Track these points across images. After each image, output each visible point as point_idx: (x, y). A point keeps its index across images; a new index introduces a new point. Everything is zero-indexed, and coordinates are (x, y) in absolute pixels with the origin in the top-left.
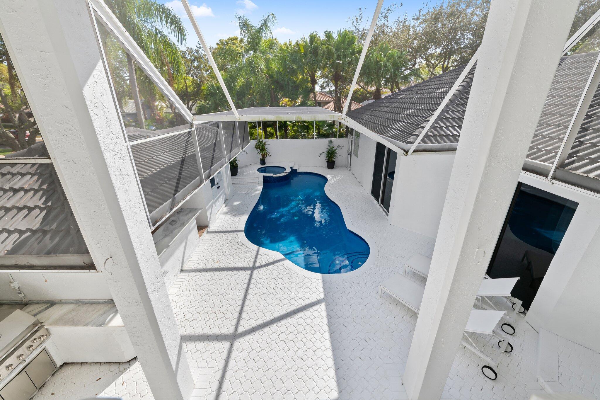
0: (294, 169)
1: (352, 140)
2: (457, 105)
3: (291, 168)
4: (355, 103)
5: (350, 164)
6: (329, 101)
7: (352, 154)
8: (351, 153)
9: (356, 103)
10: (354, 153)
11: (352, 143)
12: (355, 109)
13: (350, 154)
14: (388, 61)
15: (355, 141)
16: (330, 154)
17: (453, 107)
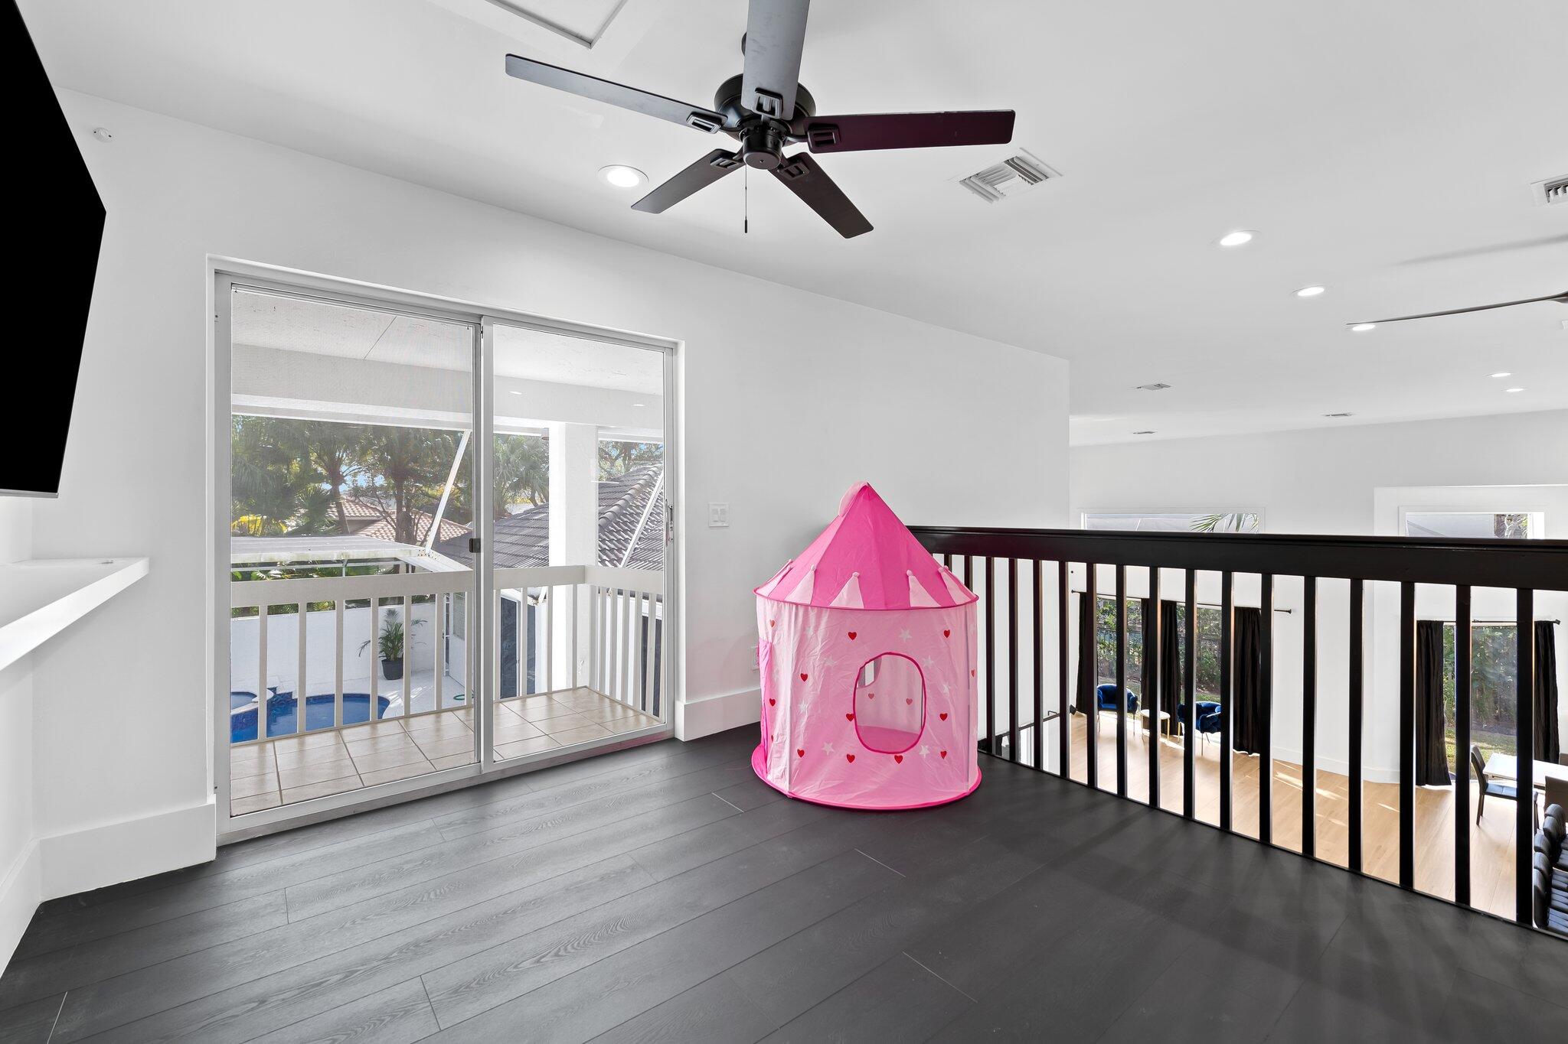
0: (279, 692)
1: (448, 605)
2: (611, 532)
3: (274, 690)
4: (450, 524)
5: (447, 661)
6: (375, 518)
7: (451, 636)
8: (447, 633)
9: (453, 524)
10: (454, 633)
11: (448, 611)
12: (451, 539)
13: (445, 636)
14: (512, 451)
15: (454, 606)
16: (392, 642)
17: (605, 535)
